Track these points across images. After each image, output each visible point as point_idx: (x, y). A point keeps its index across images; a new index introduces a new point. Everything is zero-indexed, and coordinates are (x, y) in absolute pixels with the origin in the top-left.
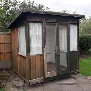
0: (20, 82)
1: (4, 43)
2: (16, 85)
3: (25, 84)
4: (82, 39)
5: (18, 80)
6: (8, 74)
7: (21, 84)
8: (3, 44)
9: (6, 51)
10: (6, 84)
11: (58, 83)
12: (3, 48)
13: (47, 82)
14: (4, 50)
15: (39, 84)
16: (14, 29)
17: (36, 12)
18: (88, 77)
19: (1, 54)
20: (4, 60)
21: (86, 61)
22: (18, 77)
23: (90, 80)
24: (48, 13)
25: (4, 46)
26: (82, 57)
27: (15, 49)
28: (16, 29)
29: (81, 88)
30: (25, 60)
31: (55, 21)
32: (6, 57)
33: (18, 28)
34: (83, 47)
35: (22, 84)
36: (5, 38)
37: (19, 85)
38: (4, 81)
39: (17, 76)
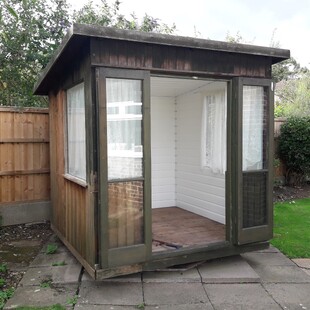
0: (68, 270)
1: (26, 143)
2: (53, 278)
3: (84, 278)
4: (289, 135)
5: (64, 264)
6: (34, 244)
7: (71, 276)
8: (22, 146)
9: (31, 168)
10: (22, 275)
11: (195, 276)
12: (23, 160)
13: (156, 271)
14: (26, 166)
15: (130, 280)
16: (56, 94)
17: (119, 35)
18: (301, 259)
19: (16, 179)
20: (27, 197)
21: (301, 207)
22: (64, 254)
23: (306, 271)
24: (161, 40)
25: (26, 151)
26: (289, 196)
27: (57, 163)
28: (59, 94)
29: (271, 296)
30: (84, 198)
31: (187, 68)
32: (30, 188)
33: (66, 91)
34: (294, 160)
35: (74, 278)
36: (31, 126)
37: (62, 279)
38: (19, 265)
39: (62, 250)
